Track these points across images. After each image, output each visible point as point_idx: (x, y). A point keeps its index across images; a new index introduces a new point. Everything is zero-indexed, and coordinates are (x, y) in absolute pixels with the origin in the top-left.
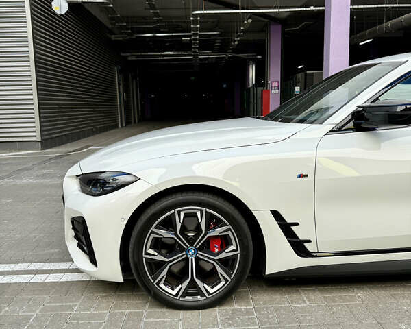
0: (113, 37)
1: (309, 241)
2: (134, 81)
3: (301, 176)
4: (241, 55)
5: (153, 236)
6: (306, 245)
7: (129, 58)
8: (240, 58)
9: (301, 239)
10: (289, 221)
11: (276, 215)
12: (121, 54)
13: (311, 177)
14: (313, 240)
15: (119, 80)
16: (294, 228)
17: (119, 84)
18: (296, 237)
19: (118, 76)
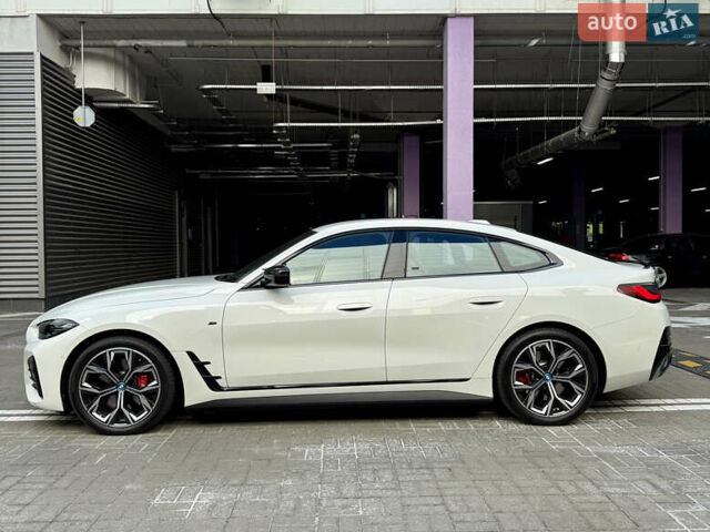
0: (174, 149)
1: (219, 378)
2: (209, 209)
3: (211, 323)
4: (372, 174)
5: (88, 371)
6: (218, 381)
7: (202, 177)
8: (371, 178)
9: (213, 375)
10: (202, 360)
11: (192, 355)
12: (188, 171)
13: (219, 324)
14: (223, 376)
15: (181, 210)
16: (206, 366)
17: (181, 216)
18: (209, 374)
19: (180, 201)
